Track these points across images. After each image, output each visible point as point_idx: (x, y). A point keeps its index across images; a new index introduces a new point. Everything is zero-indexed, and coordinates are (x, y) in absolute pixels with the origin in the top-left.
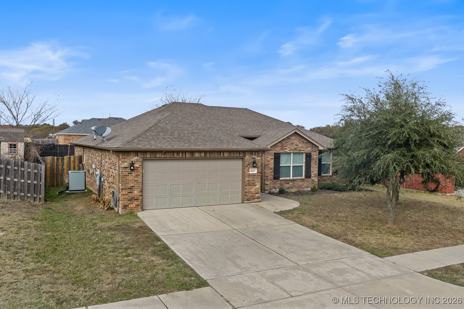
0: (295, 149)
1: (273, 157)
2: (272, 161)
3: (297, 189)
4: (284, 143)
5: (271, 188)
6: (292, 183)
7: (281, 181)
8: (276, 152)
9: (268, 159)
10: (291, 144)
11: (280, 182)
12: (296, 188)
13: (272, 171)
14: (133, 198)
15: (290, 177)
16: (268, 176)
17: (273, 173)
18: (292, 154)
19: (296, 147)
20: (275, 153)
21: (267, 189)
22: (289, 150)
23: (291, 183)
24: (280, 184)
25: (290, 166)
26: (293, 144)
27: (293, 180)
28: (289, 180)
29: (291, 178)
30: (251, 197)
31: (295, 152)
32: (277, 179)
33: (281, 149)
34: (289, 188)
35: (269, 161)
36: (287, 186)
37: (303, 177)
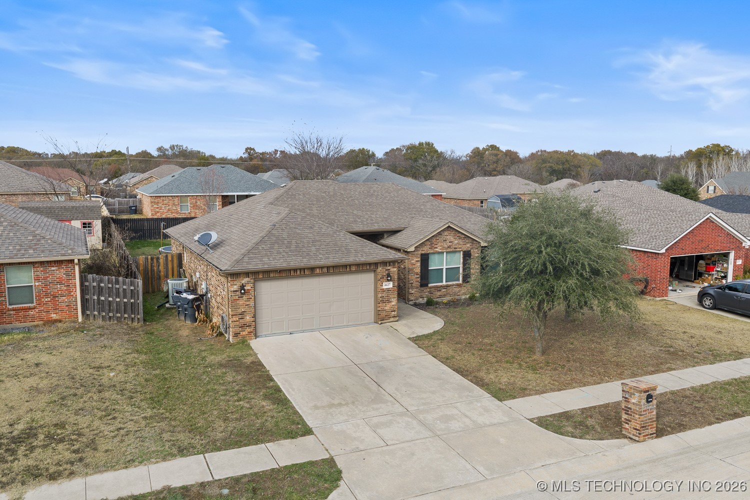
0: (448, 247)
1: (419, 259)
2: (419, 264)
3: (451, 298)
4: (434, 240)
5: (417, 298)
6: (445, 290)
7: (431, 288)
8: (423, 252)
9: (413, 262)
10: (444, 241)
11: (428, 290)
12: (451, 296)
13: (418, 276)
14: (244, 325)
15: (442, 282)
16: (413, 283)
17: (419, 279)
18: (445, 253)
19: (450, 244)
20: (422, 255)
21: (412, 299)
22: (440, 249)
23: (443, 290)
24: (428, 292)
25: (442, 269)
26: (446, 241)
27: (447, 286)
28: (441, 286)
29: (444, 283)
30: (386, 316)
31: (449, 250)
32: (425, 286)
33: (429, 248)
34: (440, 297)
35: (415, 265)
36: (439, 293)
37: (461, 282)
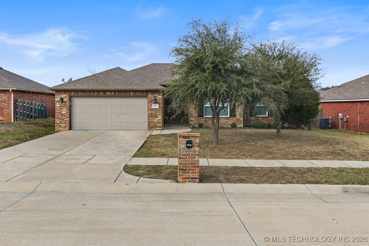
30: (154, 126)
32: (201, 117)
37: (229, 116)
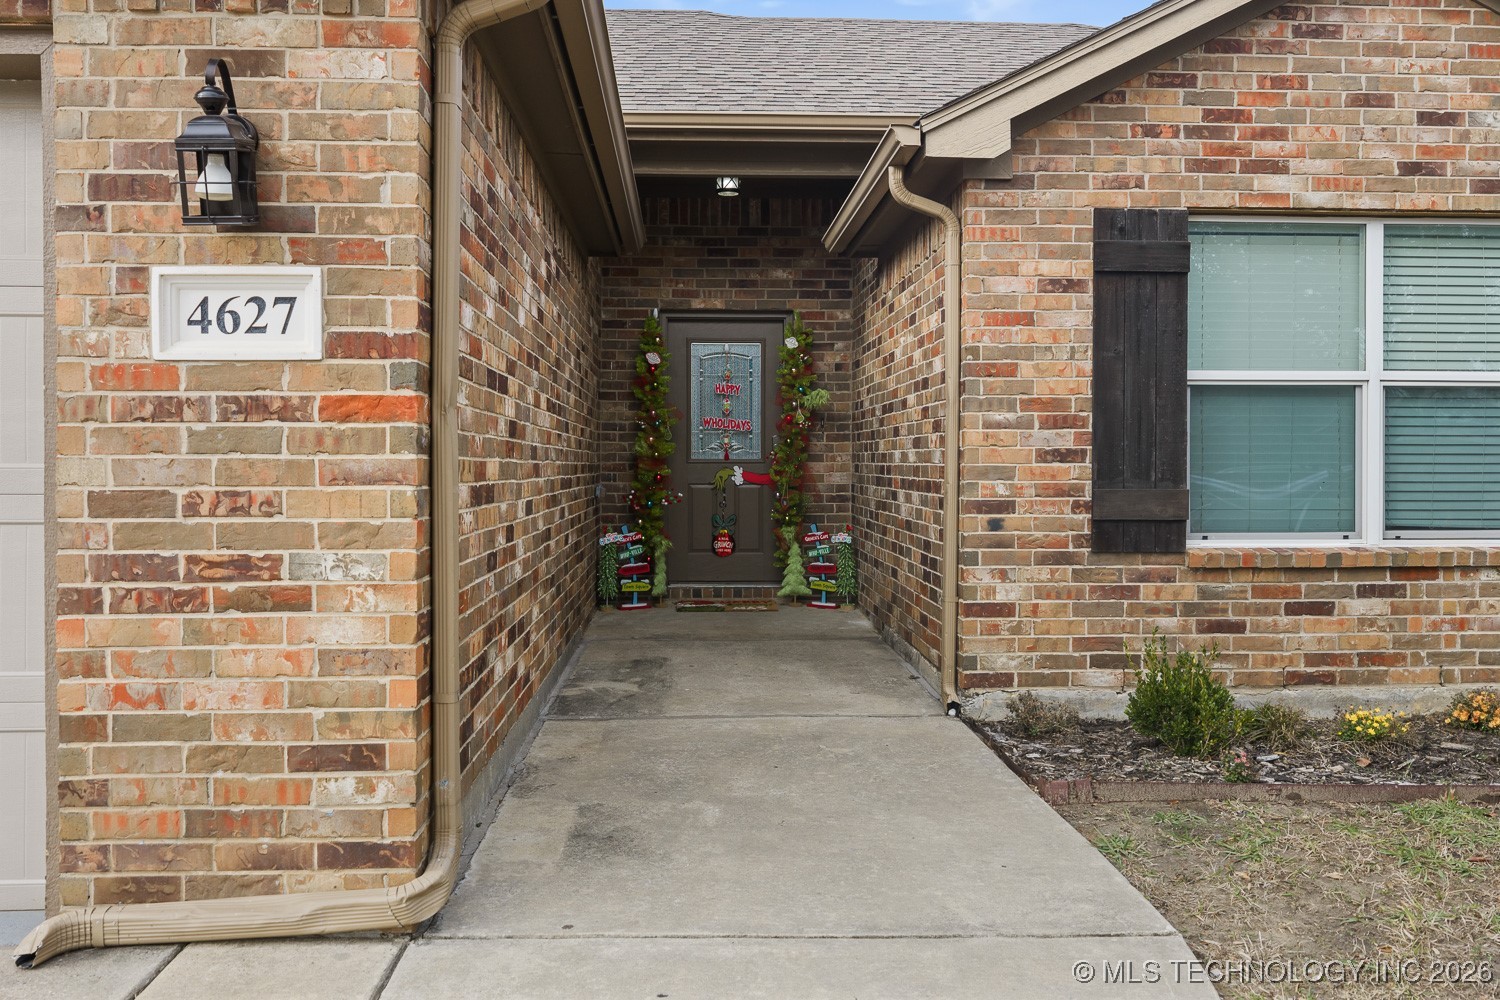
0: (1410, 169)
1: (1083, 268)
2: (1076, 317)
3: (1448, 692)
5: (1055, 661)
6: (1378, 606)
7: (1211, 569)
8: (1122, 200)
9: (1002, 286)
10: (1364, 101)
11: (1188, 589)
12: (1445, 678)
13: (1066, 439)
15: (1348, 524)
16: (1007, 506)
18: (1375, 233)
19: (1431, 136)
20: (1105, 218)
21: (1002, 661)
24: (1189, 609)
27: (1400, 571)
28: (1333, 565)
29: (1371, 536)
31: (1422, 201)
32: (1143, 549)
35: (1028, 319)
